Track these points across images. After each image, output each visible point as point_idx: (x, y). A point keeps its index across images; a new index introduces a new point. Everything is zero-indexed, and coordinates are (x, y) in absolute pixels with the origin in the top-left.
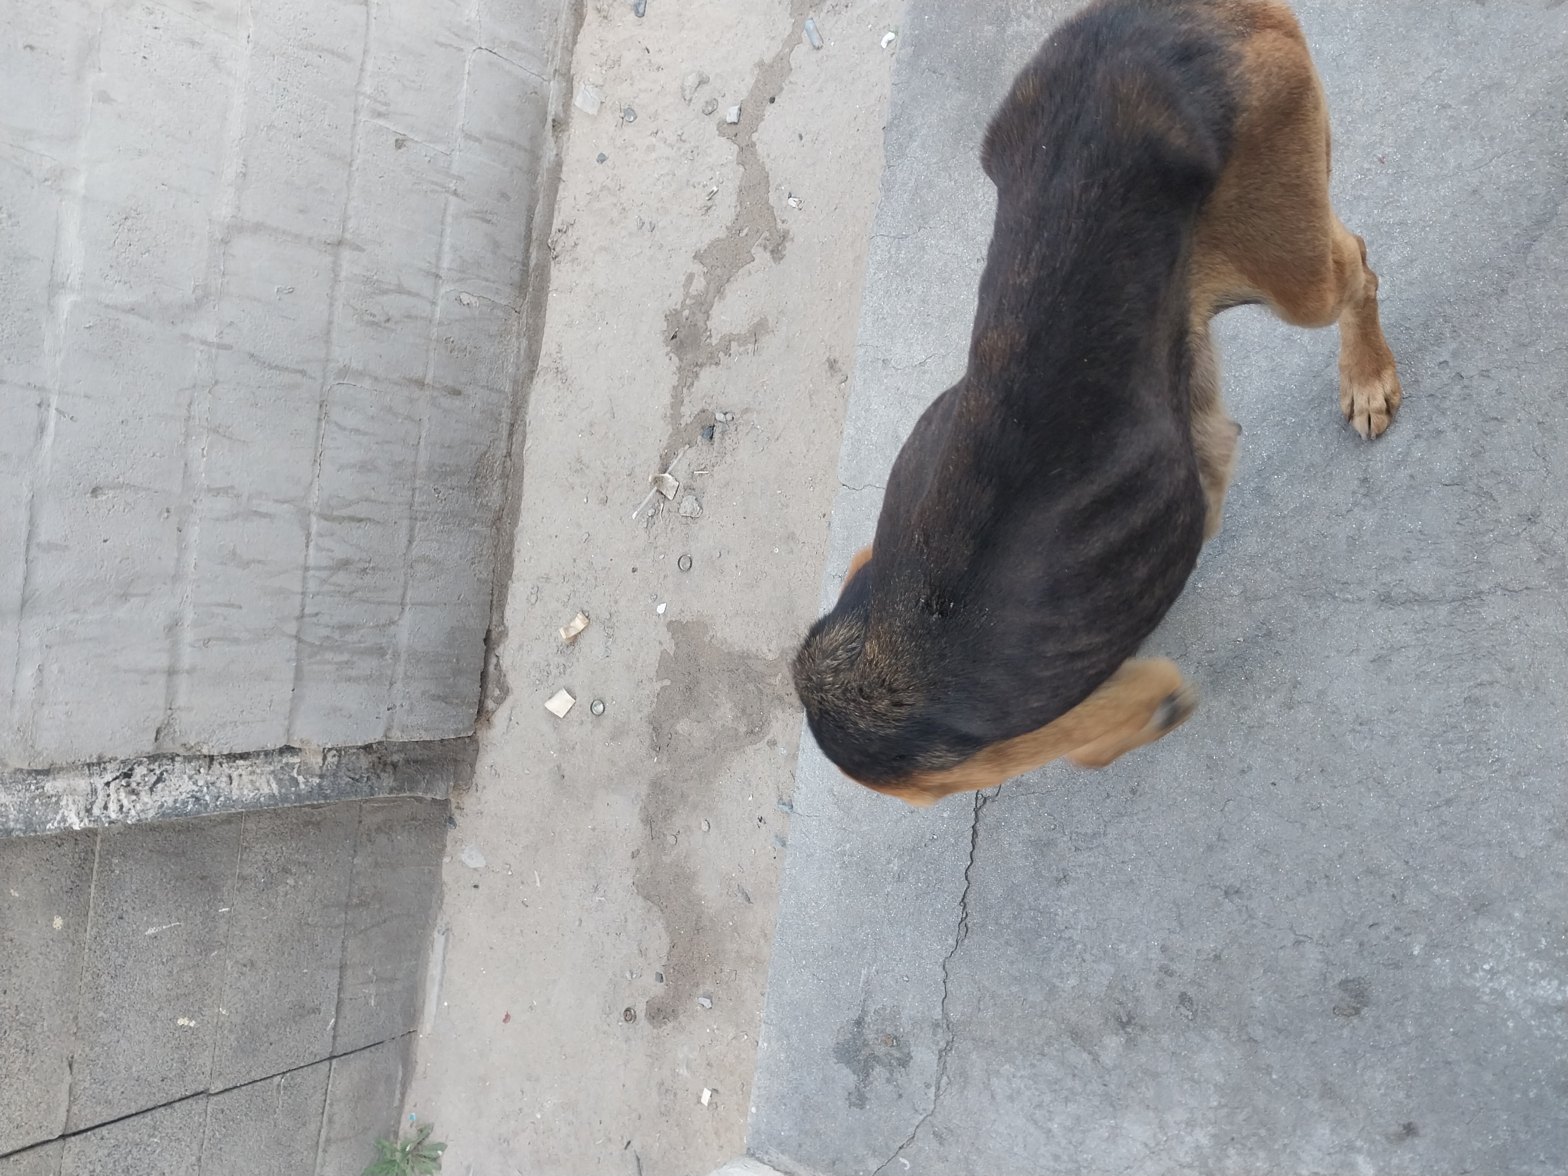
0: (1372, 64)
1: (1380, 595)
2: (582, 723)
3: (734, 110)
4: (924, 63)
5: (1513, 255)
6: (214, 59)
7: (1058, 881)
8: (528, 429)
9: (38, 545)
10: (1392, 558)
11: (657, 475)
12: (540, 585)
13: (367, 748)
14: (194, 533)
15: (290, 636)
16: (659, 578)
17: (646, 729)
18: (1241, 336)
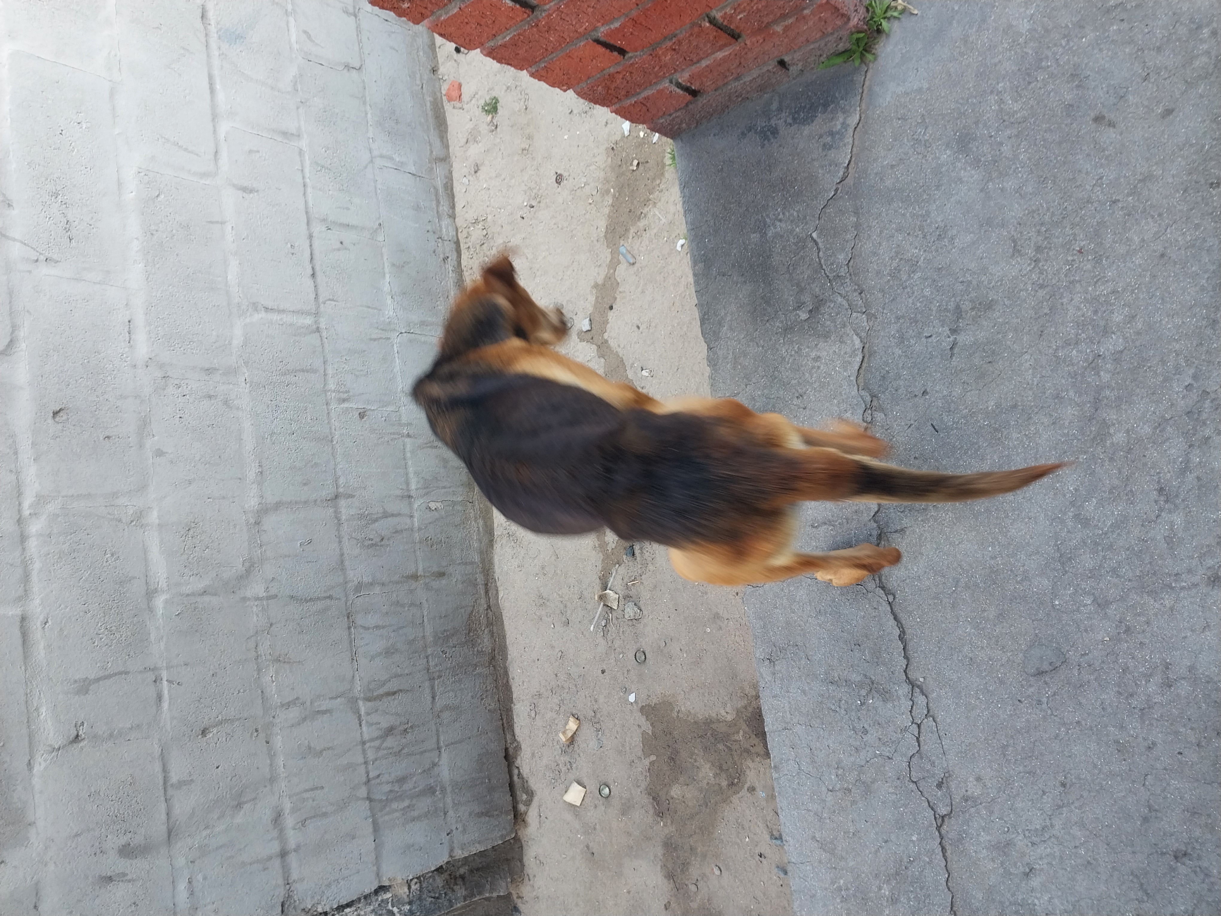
0: (1047, 187)
1: (1209, 578)
2: (596, 807)
3: (587, 321)
4: (714, 271)
5: (1211, 293)
6: (226, 402)
7: (1027, 875)
8: (498, 584)
9: (172, 785)
10: (1208, 546)
11: (601, 593)
12: (535, 702)
13: (439, 870)
14: (278, 742)
15: (363, 799)
16: (623, 674)
17: (646, 800)
18: (1020, 404)
